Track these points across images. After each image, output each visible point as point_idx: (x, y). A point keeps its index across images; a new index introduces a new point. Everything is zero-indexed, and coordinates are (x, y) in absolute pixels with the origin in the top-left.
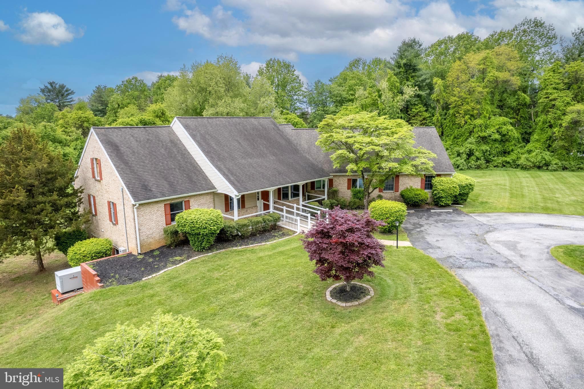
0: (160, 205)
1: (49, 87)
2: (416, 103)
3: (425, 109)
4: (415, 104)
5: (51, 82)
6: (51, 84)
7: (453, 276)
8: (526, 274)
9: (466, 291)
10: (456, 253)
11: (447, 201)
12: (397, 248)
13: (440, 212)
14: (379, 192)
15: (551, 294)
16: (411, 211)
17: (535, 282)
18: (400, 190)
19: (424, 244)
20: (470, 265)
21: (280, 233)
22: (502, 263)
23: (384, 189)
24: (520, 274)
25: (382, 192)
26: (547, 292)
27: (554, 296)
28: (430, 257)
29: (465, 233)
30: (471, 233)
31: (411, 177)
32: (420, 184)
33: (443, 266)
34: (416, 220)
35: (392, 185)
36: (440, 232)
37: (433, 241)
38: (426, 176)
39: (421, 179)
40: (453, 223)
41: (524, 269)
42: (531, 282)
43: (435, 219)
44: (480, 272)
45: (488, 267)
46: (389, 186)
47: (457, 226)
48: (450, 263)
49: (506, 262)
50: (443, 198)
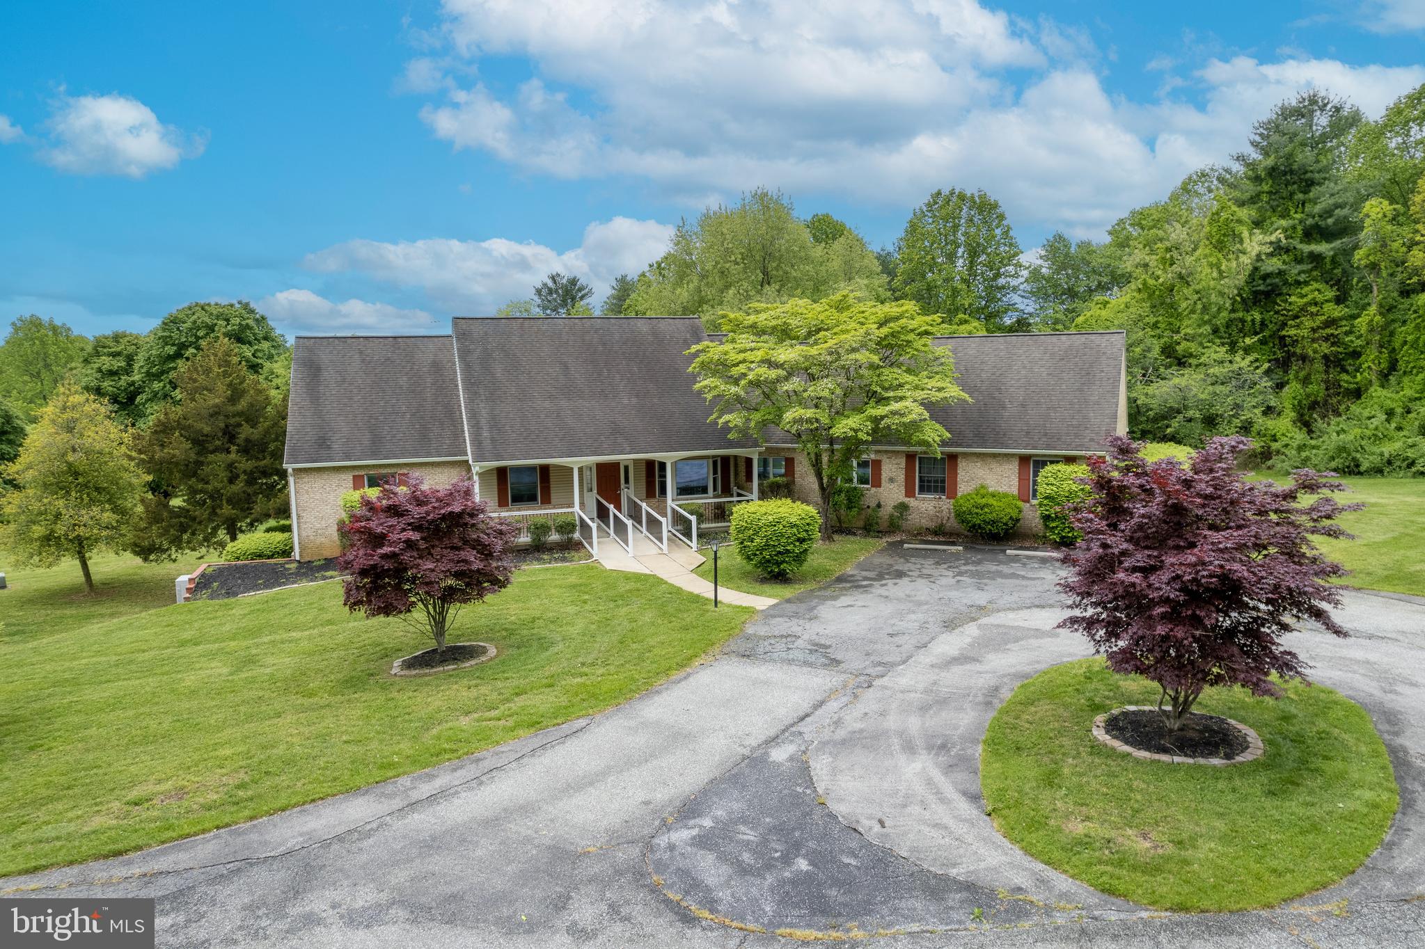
0: (343, 476)
1: (550, 284)
2: (1302, 278)
3: (1330, 294)
4: (1298, 283)
5: (554, 273)
6: (553, 278)
7: (681, 666)
8: (861, 690)
9: (634, 692)
10: (821, 632)
11: (1067, 530)
12: (716, 606)
13: (1028, 557)
14: (906, 496)
15: (793, 729)
16: (953, 548)
17: (833, 705)
18: (959, 494)
19: (802, 607)
20: (784, 655)
21: (556, 556)
22: (867, 663)
23: (922, 490)
24: (845, 687)
25: (914, 496)
26: (792, 725)
27: (787, 734)
28: (741, 630)
29: (965, 601)
30: (983, 602)
31: (989, 460)
32: (1015, 482)
33: (717, 649)
34: (919, 566)
35: (943, 481)
36: (907, 592)
37: (834, 606)
38: (1035, 461)
39: (1019, 469)
40: (999, 580)
41: (884, 681)
42: (821, 703)
43: (974, 568)
44: (763, 669)
45: (810, 665)
46: (936, 481)
47: (986, 588)
48: (751, 645)
49: (880, 664)
50: (1053, 520)
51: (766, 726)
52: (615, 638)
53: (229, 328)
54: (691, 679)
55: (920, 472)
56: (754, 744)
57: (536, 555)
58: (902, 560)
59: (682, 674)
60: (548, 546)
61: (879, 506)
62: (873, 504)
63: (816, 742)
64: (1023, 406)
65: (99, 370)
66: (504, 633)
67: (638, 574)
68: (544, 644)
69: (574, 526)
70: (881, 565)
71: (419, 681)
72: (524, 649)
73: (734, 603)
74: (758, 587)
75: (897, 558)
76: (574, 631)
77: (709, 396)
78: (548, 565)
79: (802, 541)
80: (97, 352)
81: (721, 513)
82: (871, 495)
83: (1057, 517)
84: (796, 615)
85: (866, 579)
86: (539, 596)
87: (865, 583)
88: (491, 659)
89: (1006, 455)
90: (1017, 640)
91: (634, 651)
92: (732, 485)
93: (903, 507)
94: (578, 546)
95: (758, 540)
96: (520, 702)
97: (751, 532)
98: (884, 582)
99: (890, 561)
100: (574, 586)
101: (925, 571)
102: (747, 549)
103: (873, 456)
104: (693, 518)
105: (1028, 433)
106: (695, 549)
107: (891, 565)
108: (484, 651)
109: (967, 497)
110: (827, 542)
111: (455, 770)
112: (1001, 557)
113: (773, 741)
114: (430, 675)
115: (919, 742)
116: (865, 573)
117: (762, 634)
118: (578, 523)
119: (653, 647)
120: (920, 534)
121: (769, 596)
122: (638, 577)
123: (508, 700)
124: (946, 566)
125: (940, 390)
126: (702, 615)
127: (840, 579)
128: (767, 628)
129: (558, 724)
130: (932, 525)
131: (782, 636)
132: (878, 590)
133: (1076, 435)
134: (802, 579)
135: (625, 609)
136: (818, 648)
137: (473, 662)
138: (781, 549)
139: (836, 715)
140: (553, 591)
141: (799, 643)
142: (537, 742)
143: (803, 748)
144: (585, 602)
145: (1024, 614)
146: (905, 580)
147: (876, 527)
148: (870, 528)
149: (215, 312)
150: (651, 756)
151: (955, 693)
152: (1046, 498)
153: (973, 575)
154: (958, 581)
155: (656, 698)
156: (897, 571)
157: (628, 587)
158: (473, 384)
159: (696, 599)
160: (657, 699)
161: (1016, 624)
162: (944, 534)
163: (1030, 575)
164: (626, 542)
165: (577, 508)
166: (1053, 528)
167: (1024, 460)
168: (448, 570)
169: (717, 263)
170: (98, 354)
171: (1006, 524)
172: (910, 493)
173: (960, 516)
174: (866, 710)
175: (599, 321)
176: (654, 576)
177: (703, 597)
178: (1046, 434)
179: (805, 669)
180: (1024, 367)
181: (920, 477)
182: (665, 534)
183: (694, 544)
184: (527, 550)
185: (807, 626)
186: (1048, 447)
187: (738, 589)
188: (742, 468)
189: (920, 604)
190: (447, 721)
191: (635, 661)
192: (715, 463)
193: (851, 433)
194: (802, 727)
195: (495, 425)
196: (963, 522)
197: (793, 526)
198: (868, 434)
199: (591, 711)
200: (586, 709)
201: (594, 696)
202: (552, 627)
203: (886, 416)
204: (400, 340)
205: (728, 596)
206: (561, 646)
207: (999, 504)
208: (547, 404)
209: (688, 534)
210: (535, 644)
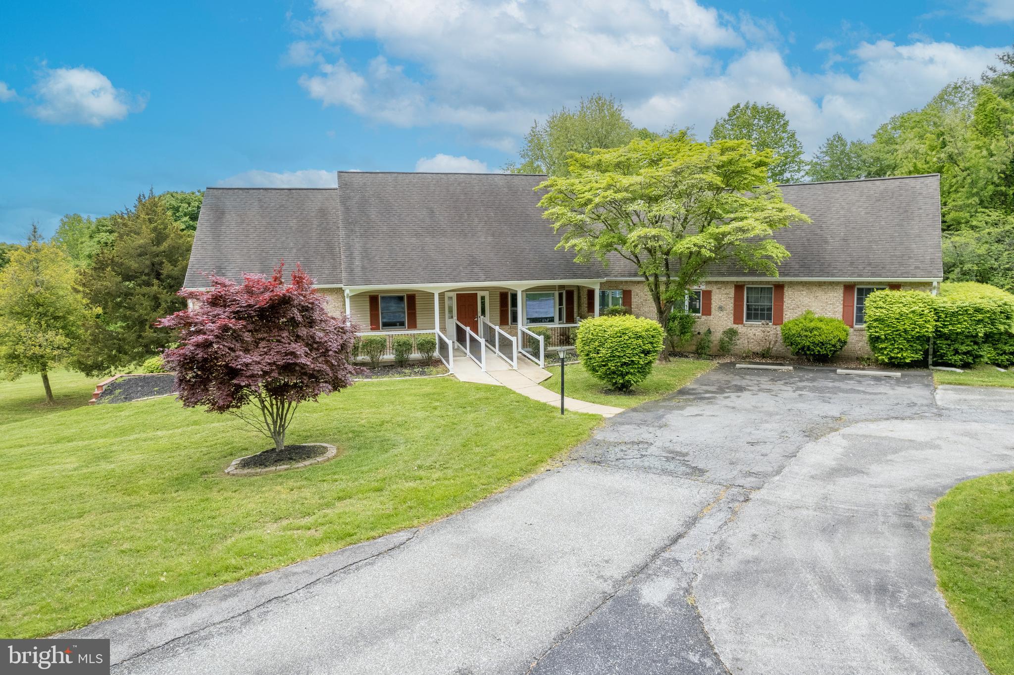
7: (525, 471)
8: (737, 504)
9: (471, 500)
10: (675, 439)
11: (896, 351)
12: (563, 413)
13: (860, 376)
14: (735, 323)
15: (666, 555)
16: (784, 368)
17: (709, 524)
18: (785, 321)
19: (649, 416)
20: (638, 462)
21: (416, 370)
22: (735, 473)
23: (749, 317)
24: (717, 500)
25: (742, 323)
26: (664, 549)
27: (658, 562)
28: (589, 436)
29: (817, 412)
30: (837, 415)
31: (815, 289)
32: (840, 309)
33: (564, 454)
34: (756, 382)
35: (770, 309)
36: (753, 404)
37: (682, 415)
38: (858, 289)
39: (844, 297)
40: (841, 394)
41: (762, 494)
42: (693, 521)
43: (811, 385)
44: (617, 476)
45: (671, 473)
46: (762, 310)
47: (831, 401)
48: (600, 451)
49: (750, 474)
50: (883, 341)
51: (629, 549)
52: (459, 441)
53: (190, 209)
54: (536, 486)
55: (748, 302)
56: (618, 575)
57: (399, 369)
58: (737, 377)
59: (526, 480)
60: (411, 363)
61: (709, 332)
62: (703, 330)
63: (700, 576)
64: (845, 240)
65: (99, 242)
66: (350, 435)
67: (488, 385)
68: (385, 445)
69: (433, 344)
70: (718, 381)
71: (246, 480)
72: (363, 451)
73: (580, 411)
74: (603, 397)
75: (732, 375)
76: (416, 434)
77: (557, 225)
78: (408, 378)
79: (646, 353)
80: (99, 230)
81: (566, 339)
82: (702, 322)
83: (886, 338)
84: (644, 423)
85: (707, 392)
86: (393, 403)
87: (707, 395)
88: (328, 460)
89: (831, 284)
90: (895, 451)
91: (476, 454)
92: (575, 315)
93: (732, 333)
94: (438, 362)
95: (603, 351)
96: (340, 507)
97: (597, 343)
98: (726, 395)
99: (727, 378)
100: (428, 395)
101: (763, 386)
102: (593, 361)
103: (703, 287)
104: (541, 338)
105: (852, 263)
106: (542, 366)
107: (729, 381)
108: (323, 450)
109: (796, 322)
110: (664, 362)
111: (225, 598)
112: (832, 375)
113: (641, 571)
114: (260, 475)
115: (843, 580)
116: (705, 388)
117: (612, 440)
118: (437, 342)
119: (496, 451)
120: (750, 356)
121: (615, 406)
122: (488, 388)
123: (328, 505)
124: (782, 382)
125: (781, 210)
126: (549, 421)
127: (682, 392)
128: (616, 435)
129: (374, 538)
130: (758, 349)
131: (633, 443)
132: (721, 400)
133: (901, 264)
134: (645, 391)
135: (472, 415)
136: (674, 455)
137: (307, 463)
138: (626, 360)
139: (716, 537)
140: (408, 399)
141: (652, 450)
142: (341, 561)
143: (684, 585)
144: (435, 408)
145: (884, 425)
146: (745, 395)
147: (707, 350)
148: (701, 351)
149: (180, 197)
150: (480, 590)
151: (857, 511)
152: (876, 320)
153: (813, 390)
154: (800, 395)
155: (494, 508)
156: (736, 386)
157: (478, 396)
158: (350, 223)
159: (543, 407)
160: (496, 509)
161: (884, 435)
162: (771, 357)
163: (869, 390)
164: (480, 360)
165: (437, 330)
166: (882, 349)
167: (849, 288)
168: (274, 363)
169: (562, 151)
170: (99, 231)
171: (834, 346)
172: (738, 320)
173: (789, 339)
174: (754, 531)
175: (462, 176)
176: (503, 387)
177: (549, 406)
178: (870, 264)
179: (665, 478)
180: (843, 208)
181: (748, 306)
182: (515, 354)
183: (542, 362)
184: (392, 366)
185: (659, 433)
186: (873, 275)
187: (584, 399)
188: (585, 300)
189: (771, 414)
190: (250, 529)
191: (476, 465)
192: (561, 295)
193: (695, 249)
194: (675, 552)
195: (366, 254)
196: (792, 344)
197: (638, 337)
198: (711, 250)
199: (416, 522)
200: (410, 519)
201: (423, 503)
202: (399, 430)
203: (729, 233)
204: (294, 191)
205: (573, 404)
206: (402, 448)
207: (828, 327)
208: (414, 240)
209: (536, 354)
210: (377, 446)
